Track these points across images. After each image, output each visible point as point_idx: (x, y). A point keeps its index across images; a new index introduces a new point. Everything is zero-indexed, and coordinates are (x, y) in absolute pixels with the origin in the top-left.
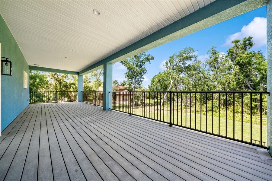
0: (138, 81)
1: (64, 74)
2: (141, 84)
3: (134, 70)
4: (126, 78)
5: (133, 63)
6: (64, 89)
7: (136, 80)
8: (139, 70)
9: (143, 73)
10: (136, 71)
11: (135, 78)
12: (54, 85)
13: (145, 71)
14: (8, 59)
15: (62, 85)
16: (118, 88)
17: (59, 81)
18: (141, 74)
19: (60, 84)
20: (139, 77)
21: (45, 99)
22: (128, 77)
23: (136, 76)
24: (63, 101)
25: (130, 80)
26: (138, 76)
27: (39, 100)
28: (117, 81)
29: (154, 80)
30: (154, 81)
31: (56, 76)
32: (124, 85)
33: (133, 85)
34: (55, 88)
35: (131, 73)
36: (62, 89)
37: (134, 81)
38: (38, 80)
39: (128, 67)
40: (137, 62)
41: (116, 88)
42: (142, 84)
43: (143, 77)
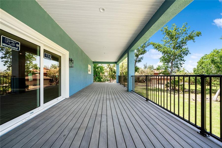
0: (176, 64)
1: (113, 64)
2: (180, 67)
3: (170, 54)
4: (161, 63)
5: (169, 46)
6: (114, 74)
7: (173, 63)
8: (177, 52)
9: (183, 55)
10: (172, 54)
11: (172, 62)
12: (109, 71)
13: (187, 52)
14: (72, 59)
15: (113, 71)
16: (153, 72)
17: (111, 69)
18: (180, 56)
19: (112, 71)
20: (178, 60)
21: (102, 80)
22: (162, 61)
23: (174, 60)
24: (114, 82)
25: (166, 64)
26: (176, 58)
27: (99, 80)
28: (153, 66)
29: (203, 60)
30: (203, 63)
31: (110, 66)
32: (158, 69)
33: (169, 69)
34: (109, 73)
35: (167, 57)
36: (112, 74)
37: (170, 64)
38: (99, 69)
39: (163, 51)
40: (175, 44)
41: (151, 73)
42: (182, 67)
43: (183, 59)
